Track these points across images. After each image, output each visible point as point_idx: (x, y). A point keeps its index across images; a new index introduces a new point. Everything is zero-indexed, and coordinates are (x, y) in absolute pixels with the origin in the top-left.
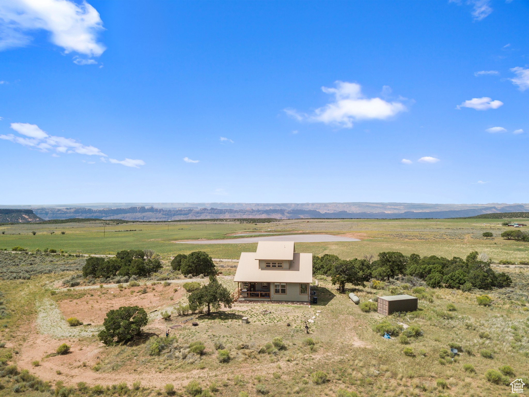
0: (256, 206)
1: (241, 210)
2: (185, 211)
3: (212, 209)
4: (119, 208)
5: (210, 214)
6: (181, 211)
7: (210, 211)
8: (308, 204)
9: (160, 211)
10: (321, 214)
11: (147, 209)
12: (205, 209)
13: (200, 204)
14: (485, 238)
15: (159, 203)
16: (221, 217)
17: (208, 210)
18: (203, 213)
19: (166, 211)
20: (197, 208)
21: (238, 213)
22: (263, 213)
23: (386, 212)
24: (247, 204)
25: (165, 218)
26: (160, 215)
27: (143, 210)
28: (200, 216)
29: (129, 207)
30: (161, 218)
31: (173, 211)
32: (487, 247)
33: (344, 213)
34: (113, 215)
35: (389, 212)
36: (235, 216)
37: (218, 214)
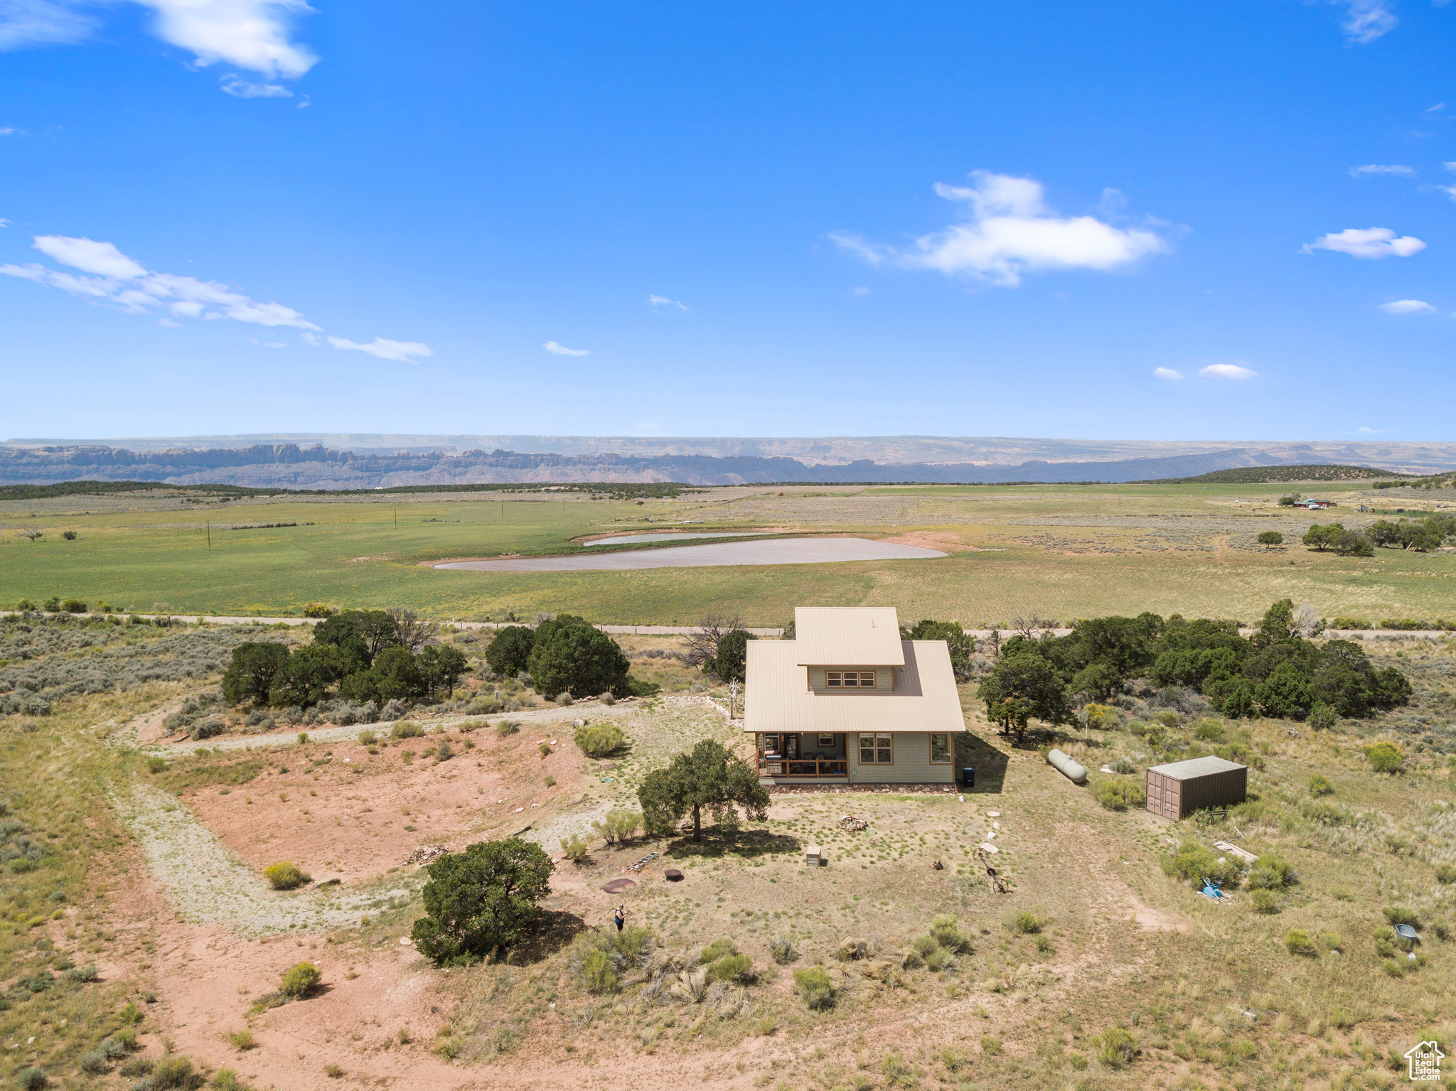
0: (624, 444)
1: (584, 457)
2: (418, 458)
3: (499, 453)
4: (217, 447)
5: (494, 469)
6: (406, 457)
7: (492, 460)
8: (770, 442)
9: (345, 457)
10: (805, 468)
11: (306, 452)
12: (478, 454)
13: (461, 439)
14: (1264, 546)
15: (339, 436)
16: (527, 477)
17: (485, 456)
18: (471, 464)
19: (363, 458)
20: (454, 449)
21: (575, 464)
22: (646, 467)
23: (976, 463)
24: (600, 439)
25: (361, 478)
26: (345, 470)
27: (291, 453)
28: (465, 473)
29: (250, 446)
30: (347, 479)
31: (384, 458)
32: (1276, 573)
33: (866, 465)
34: (200, 471)
35: (984, 463)
36: (566, 475)
37: (517, 467)
